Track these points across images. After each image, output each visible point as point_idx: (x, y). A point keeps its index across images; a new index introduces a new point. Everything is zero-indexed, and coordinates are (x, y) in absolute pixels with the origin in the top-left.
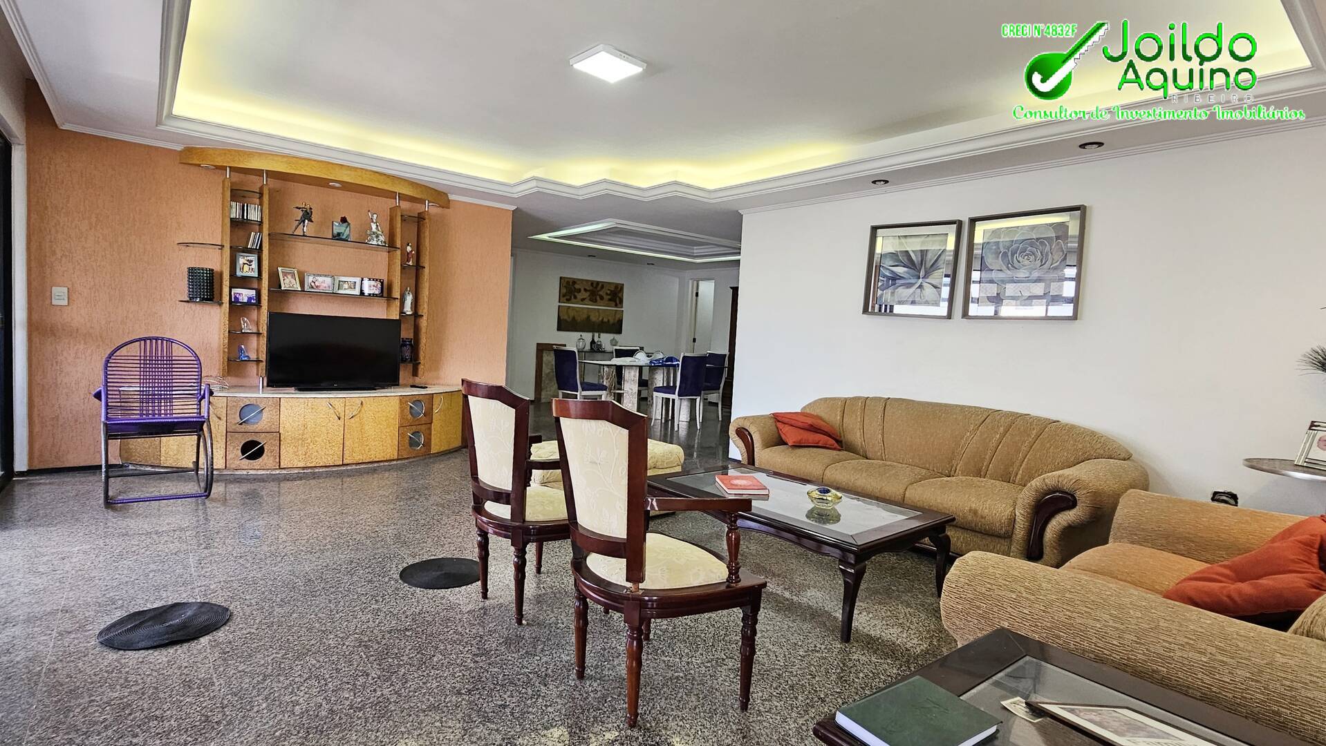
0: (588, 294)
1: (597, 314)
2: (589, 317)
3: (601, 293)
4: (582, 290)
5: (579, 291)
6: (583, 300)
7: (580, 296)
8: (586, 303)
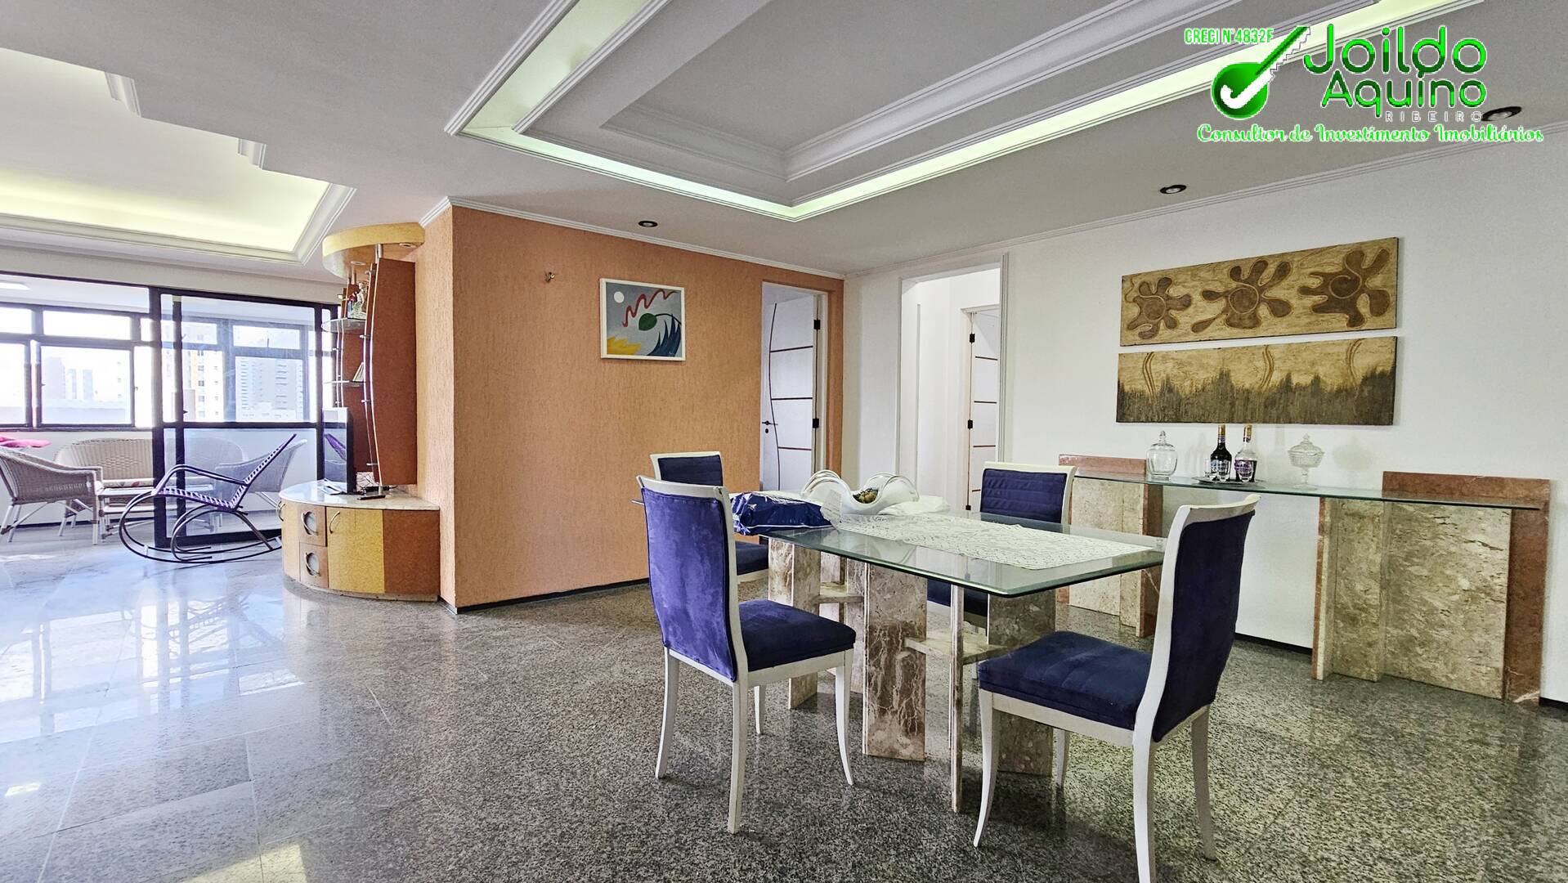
0: (1218, 306)
1: (1260, 364)
2: (1224, 376)
3: (1278, 292)
4: (1197, 297)
5: (1186, 302)
6: (1199, 327)
7: (1186, 319)
8: (1216, 334)
